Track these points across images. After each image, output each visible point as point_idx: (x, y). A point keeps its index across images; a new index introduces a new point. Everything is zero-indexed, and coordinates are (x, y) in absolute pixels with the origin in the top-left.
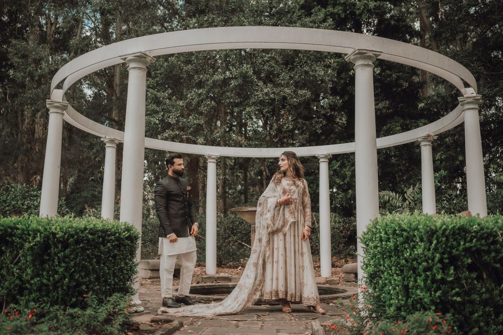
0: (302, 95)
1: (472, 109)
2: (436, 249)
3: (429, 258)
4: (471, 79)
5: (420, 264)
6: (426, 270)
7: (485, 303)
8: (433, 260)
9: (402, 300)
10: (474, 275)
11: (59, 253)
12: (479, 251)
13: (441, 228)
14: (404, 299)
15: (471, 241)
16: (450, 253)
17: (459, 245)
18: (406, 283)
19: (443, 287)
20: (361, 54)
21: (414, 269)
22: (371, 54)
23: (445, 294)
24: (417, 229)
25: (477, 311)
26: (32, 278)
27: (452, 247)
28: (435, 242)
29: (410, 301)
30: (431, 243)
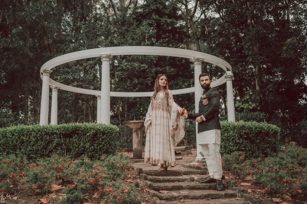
0: (143, 67)
1: (230, 80)
2: (236, 133)
3: (234, 136)
4: (230, 67)
5: (230, 138)
6: (233, 140)
7: (249, 150)
8: (235, 136)
9: (224, 151)
10: (246, 141)
11: (102, 137)
12: (248, 133)
13: (237, 126)
14: (225, 150)
15: (246, 130)
16: (240, 134)
17: (243, 131)
18: (225, 145)
19: (239, 145)
20: (198, 60)
21: (228, 140)
22: (201, 60)
23: (239, 147)
24: (229, 126)
25: (247, 153)
26: (90, 147)
27: (241, 132)
28: (236, 130)
29: (227, 150)
30: (234, 131)
